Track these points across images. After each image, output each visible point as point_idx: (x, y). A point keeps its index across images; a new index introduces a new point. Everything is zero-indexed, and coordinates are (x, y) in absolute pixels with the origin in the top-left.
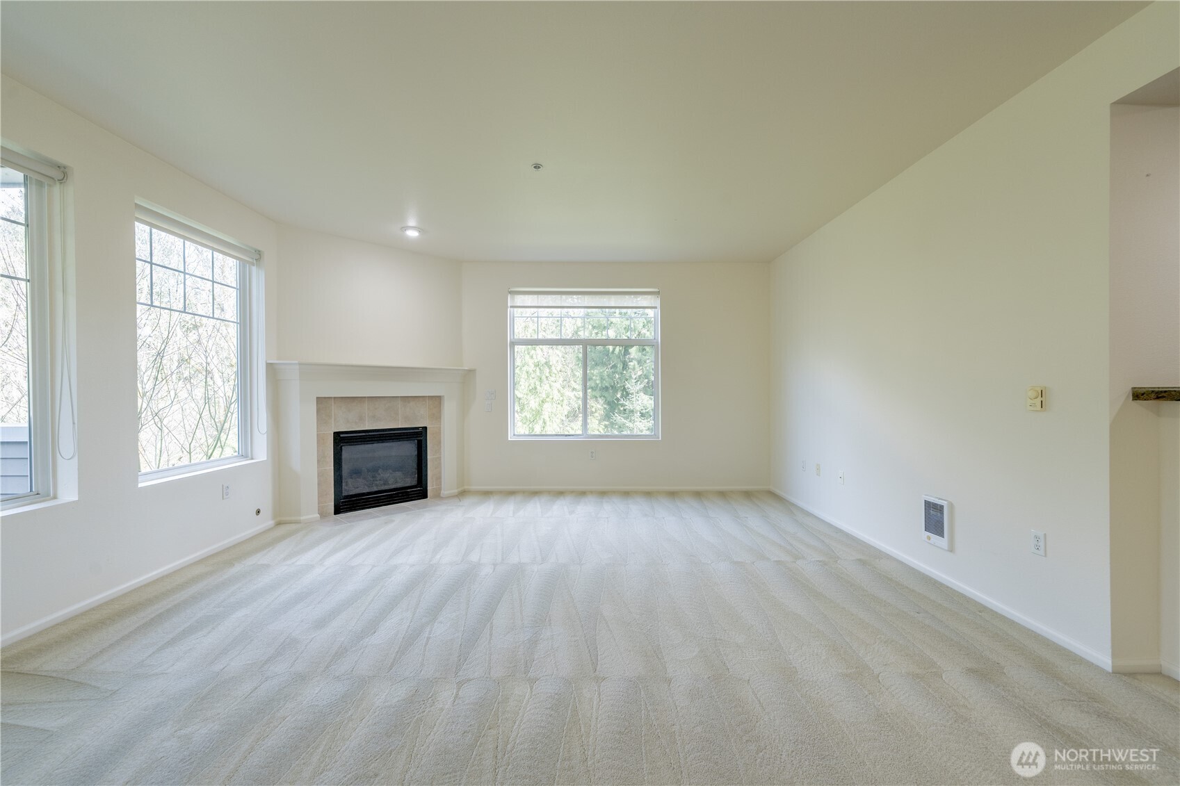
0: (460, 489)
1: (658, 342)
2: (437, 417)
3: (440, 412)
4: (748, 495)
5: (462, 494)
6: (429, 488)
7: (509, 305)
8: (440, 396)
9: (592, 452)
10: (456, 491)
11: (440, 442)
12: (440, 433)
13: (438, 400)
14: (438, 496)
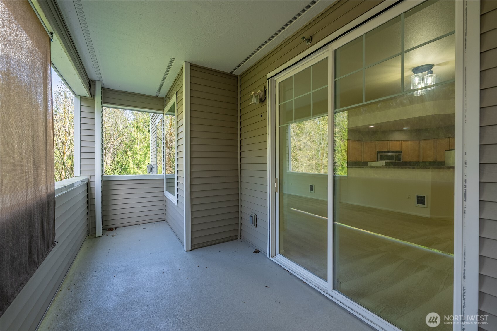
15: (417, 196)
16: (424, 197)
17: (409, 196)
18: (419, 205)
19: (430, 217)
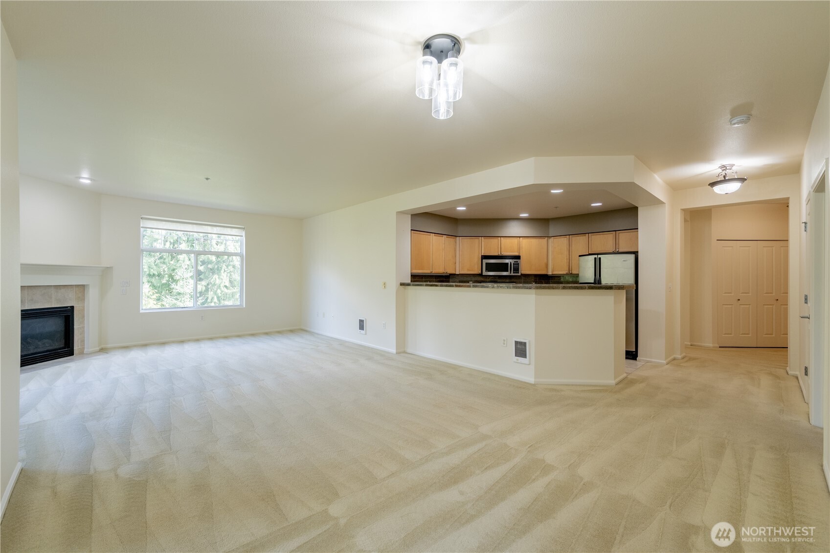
0: (100, 347)
1: (243, 255)
2: (82, 298)
3: (84, 295)
4: (292, 331)
5: (103, 350)
6: (76, 348)
7: (141, 226)
8: (83, 286)
9: (202, 317)
10: (98, 349)
11: (83, 317)
12: (83, 310)
13: (82, 288)
14: (82, 353)
15: (515, 341)
16: (525, 344)
17: (504, 340)
18: (517, 360)
19: (533, 383)
